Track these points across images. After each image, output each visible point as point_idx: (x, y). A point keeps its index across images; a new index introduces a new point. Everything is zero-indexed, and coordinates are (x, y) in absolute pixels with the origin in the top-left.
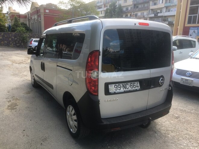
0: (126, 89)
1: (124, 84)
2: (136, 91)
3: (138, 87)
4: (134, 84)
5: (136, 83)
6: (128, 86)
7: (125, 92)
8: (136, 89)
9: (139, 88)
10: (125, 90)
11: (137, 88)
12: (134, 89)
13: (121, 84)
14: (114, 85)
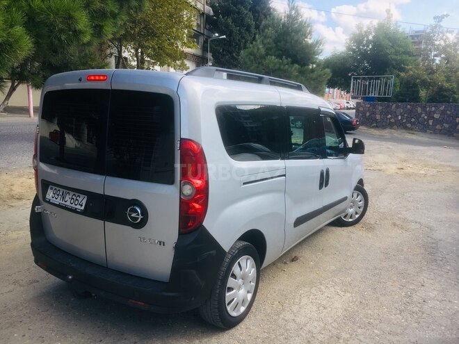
0: (64, 202)
1: (65, 191)
2: (75, 211)
3: (82, 205)
4: (78, 198)
5: (82, 196)
6: (67, 198)
7: (59, 206)
8: (76, 209)
9: (83, 208)
10: (61, 202)
11: (78, 207)
12: (73, 205)
13: (62, 190)
14: (54, 188)
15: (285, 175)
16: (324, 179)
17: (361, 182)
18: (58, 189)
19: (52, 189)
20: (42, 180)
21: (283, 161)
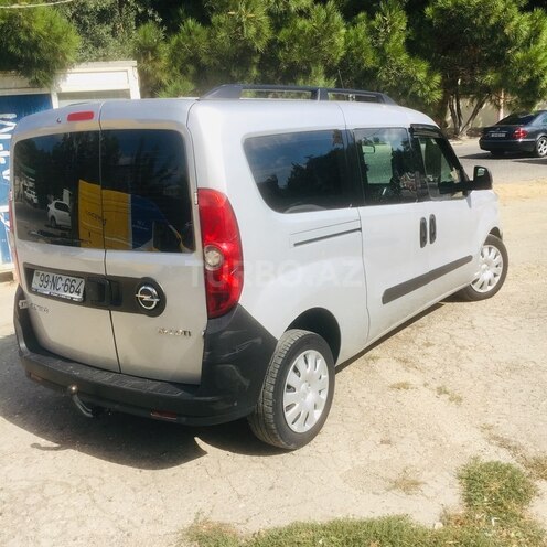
0: (55, 291)
1: (55, 275)
3: (79, 293)
4: (73, 283)
5: (79, 280)
6: (60, 285)
7: (50, 296)
8: (72, 298)
9: (80, 296)
10: (52, 291)
12: (68, 294)
13: (51, 275)
14: (41, 273)
15: (360, 229)
16: (428, 232)
17: (495, 231)
18: (46, 274)
19: (38, 274)
20: (25, 264)
21: (355, 209)
